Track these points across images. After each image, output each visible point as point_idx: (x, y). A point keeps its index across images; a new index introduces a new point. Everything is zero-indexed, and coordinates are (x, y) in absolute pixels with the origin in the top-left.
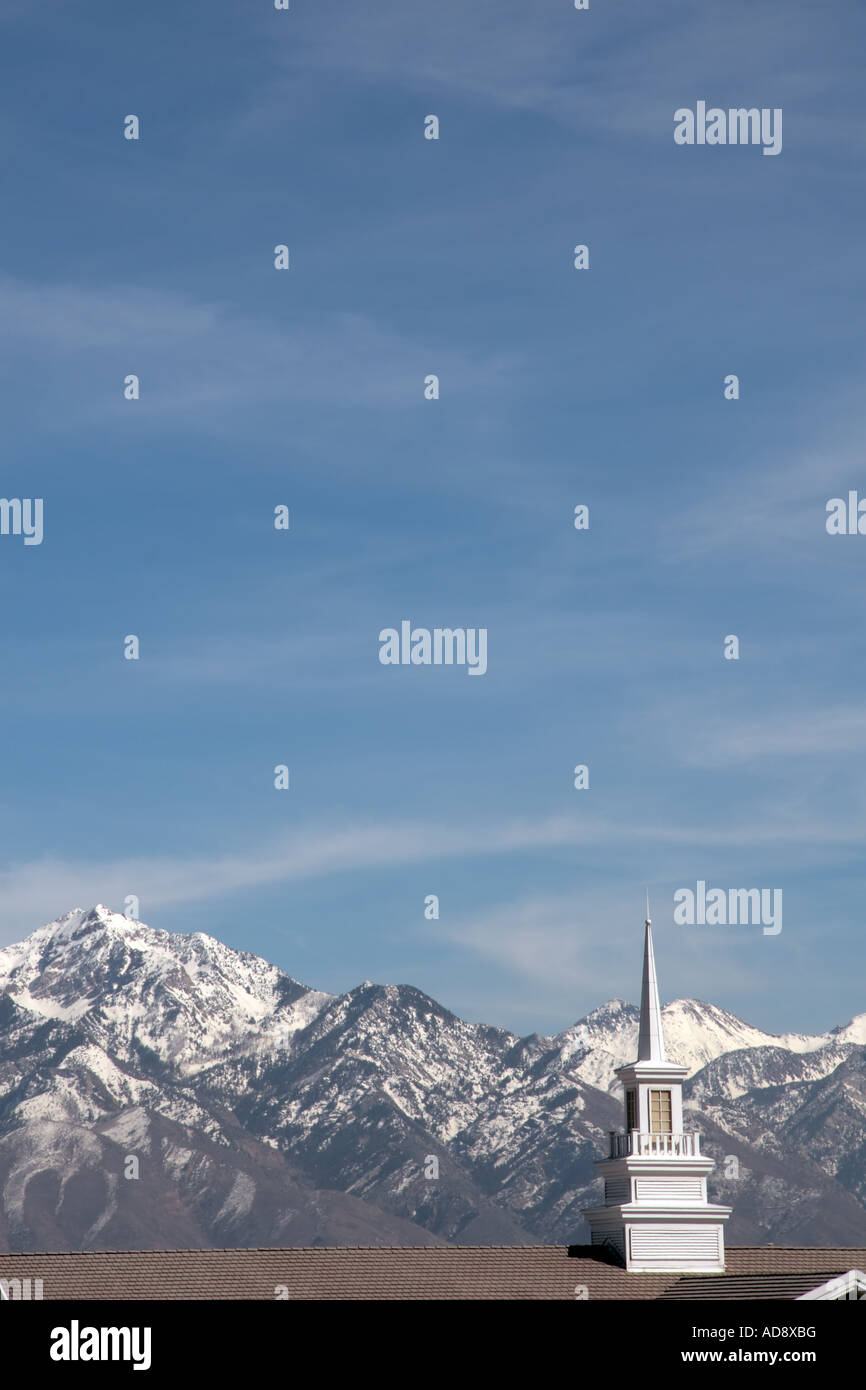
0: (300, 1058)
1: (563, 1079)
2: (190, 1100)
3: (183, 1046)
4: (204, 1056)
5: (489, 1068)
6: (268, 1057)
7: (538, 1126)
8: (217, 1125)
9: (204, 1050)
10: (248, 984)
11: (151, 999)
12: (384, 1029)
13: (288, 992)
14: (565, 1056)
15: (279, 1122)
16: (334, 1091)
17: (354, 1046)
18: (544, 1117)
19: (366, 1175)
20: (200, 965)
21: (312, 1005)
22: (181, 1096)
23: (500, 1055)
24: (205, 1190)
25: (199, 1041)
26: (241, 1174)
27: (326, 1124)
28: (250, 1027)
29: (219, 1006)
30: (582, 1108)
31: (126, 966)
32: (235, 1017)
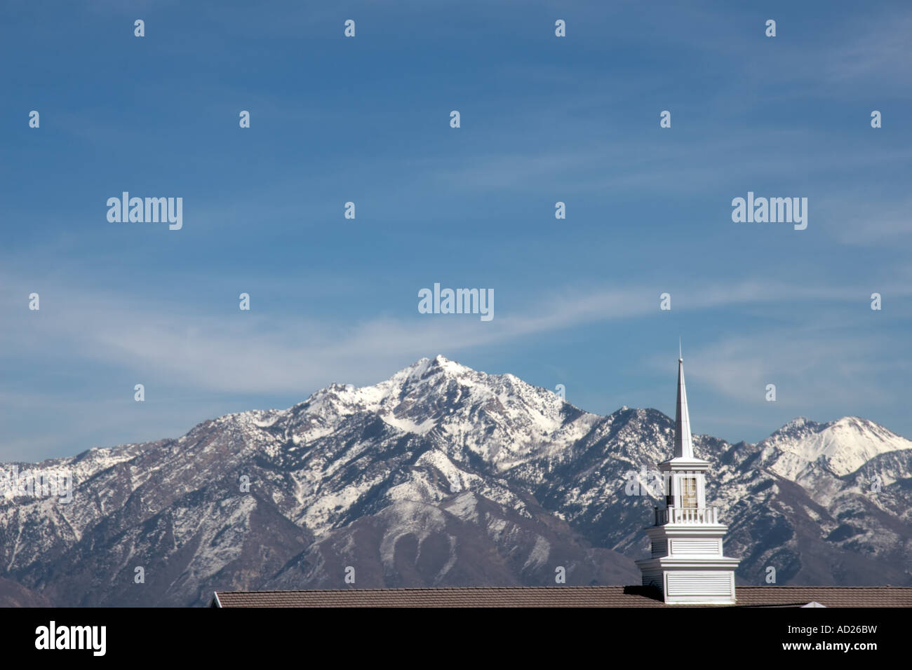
0: (579, 458)
1: (763, 472)
2: (504, 487)
3: (499, 451)
4: (513, 457)
5: (711, 465)
6: (556, 458)
7: (746, 505)
8: (523, 504)
9: (513, 454)
10: (542, 409)
11: (476, 419)
12: (637, 439)
13: (570, 414)
14: (765, 456)
15: (565, 502)
16: (603, 481)
17: (616, 450)
18: (750, 499)
19: (626, 538)
20: (508, 396)
21: (586, 423)
22: (498, 484)
23: (718, 456)
24: (516, 547)
25: (509, 447)
26: (540, 537)
27: (598, 504)
28: (544, 438)
29: (522, 424)
30: (777, 492)
31: (459, 397)
32: (534, 431)
